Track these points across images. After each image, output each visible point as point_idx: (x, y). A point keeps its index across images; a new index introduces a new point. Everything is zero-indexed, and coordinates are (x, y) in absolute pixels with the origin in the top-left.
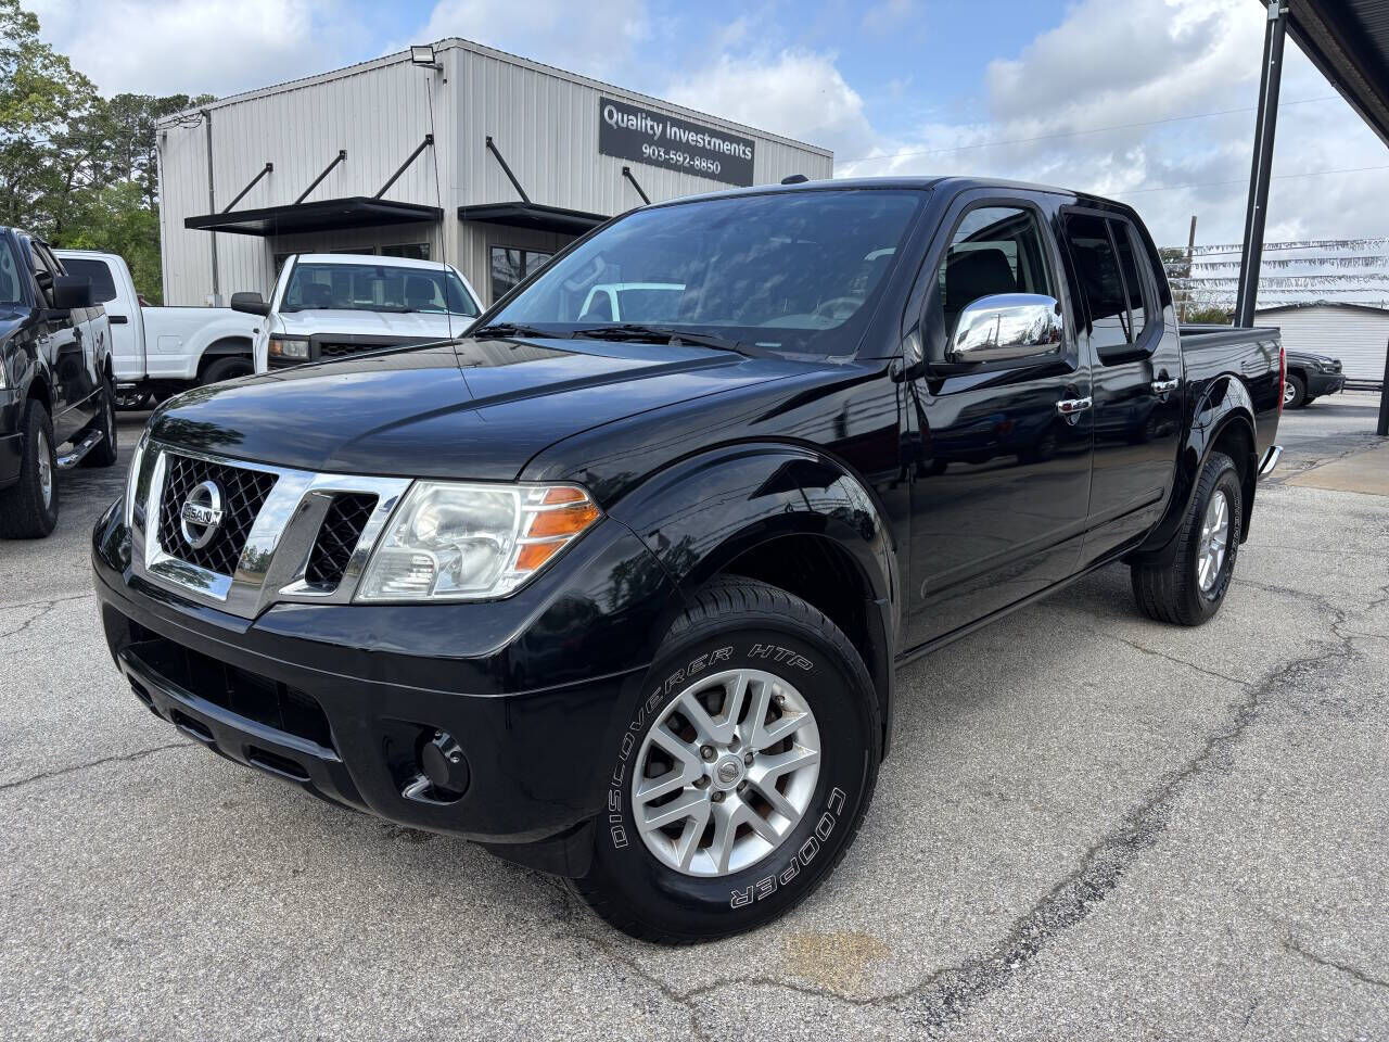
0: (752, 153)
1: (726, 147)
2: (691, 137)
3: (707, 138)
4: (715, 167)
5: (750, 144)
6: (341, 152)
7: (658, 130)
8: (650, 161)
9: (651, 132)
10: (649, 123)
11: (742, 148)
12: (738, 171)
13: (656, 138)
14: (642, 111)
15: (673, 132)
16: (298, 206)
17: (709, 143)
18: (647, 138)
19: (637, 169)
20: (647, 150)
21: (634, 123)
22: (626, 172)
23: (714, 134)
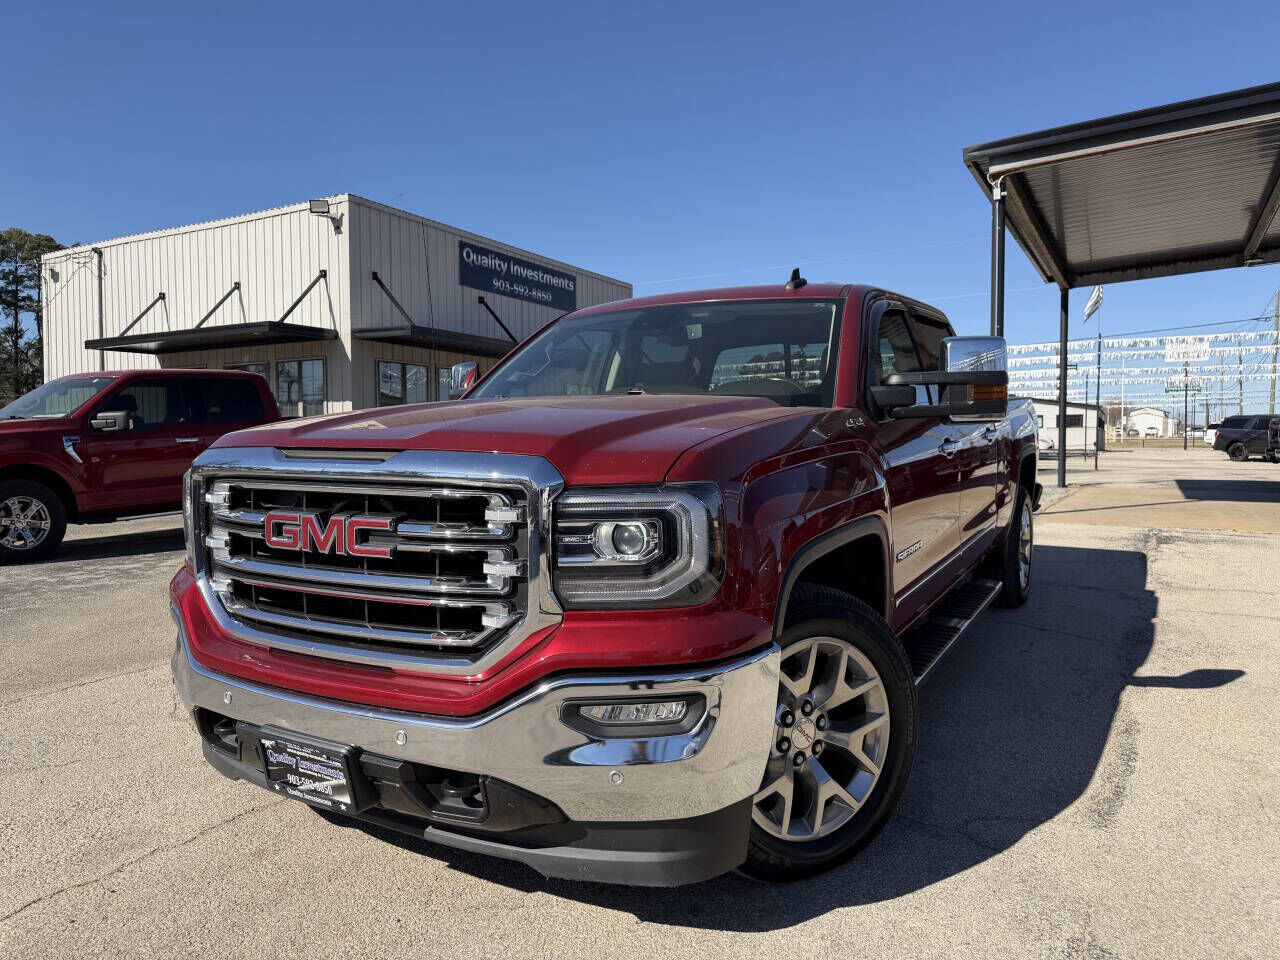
0: (574, 286)
1: (555, 281)
2: (530, 273)
3: (541, 275)
4: (547, 297)
5: (572, 279)
6: (236, 283)
7: (505, 267)
8: (498, 291)
9: (499, 269)
10: (498, 262)
11: (567, 282)
12: (564, 300)
13: (503, 274)
14: (492, 252)
15: (515, 269)
16: (198, 330)
17: (543, 277)
18: (496, 274)
19: (489, 297)
20: (497, 283)
21: (486, 261)
22: (481, 300)
23: (546, 271)
